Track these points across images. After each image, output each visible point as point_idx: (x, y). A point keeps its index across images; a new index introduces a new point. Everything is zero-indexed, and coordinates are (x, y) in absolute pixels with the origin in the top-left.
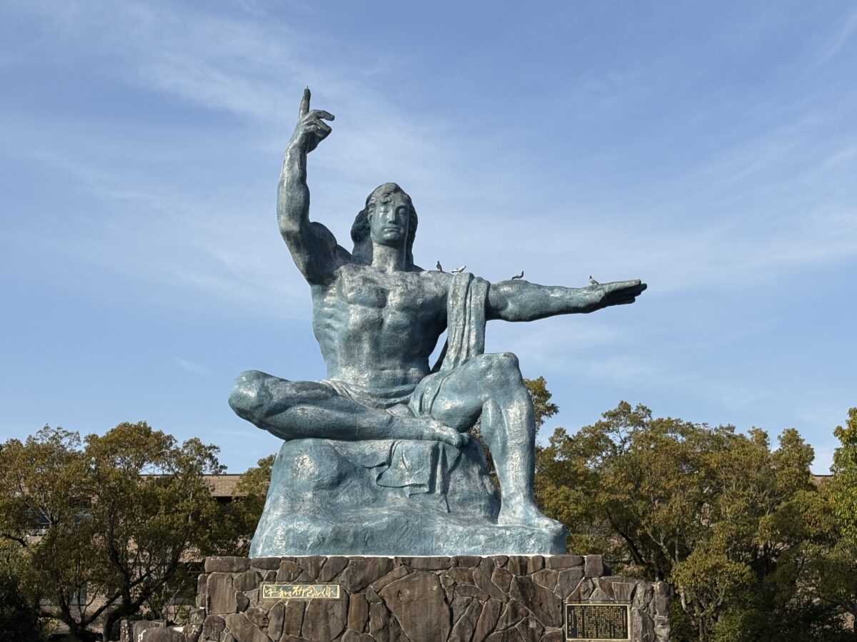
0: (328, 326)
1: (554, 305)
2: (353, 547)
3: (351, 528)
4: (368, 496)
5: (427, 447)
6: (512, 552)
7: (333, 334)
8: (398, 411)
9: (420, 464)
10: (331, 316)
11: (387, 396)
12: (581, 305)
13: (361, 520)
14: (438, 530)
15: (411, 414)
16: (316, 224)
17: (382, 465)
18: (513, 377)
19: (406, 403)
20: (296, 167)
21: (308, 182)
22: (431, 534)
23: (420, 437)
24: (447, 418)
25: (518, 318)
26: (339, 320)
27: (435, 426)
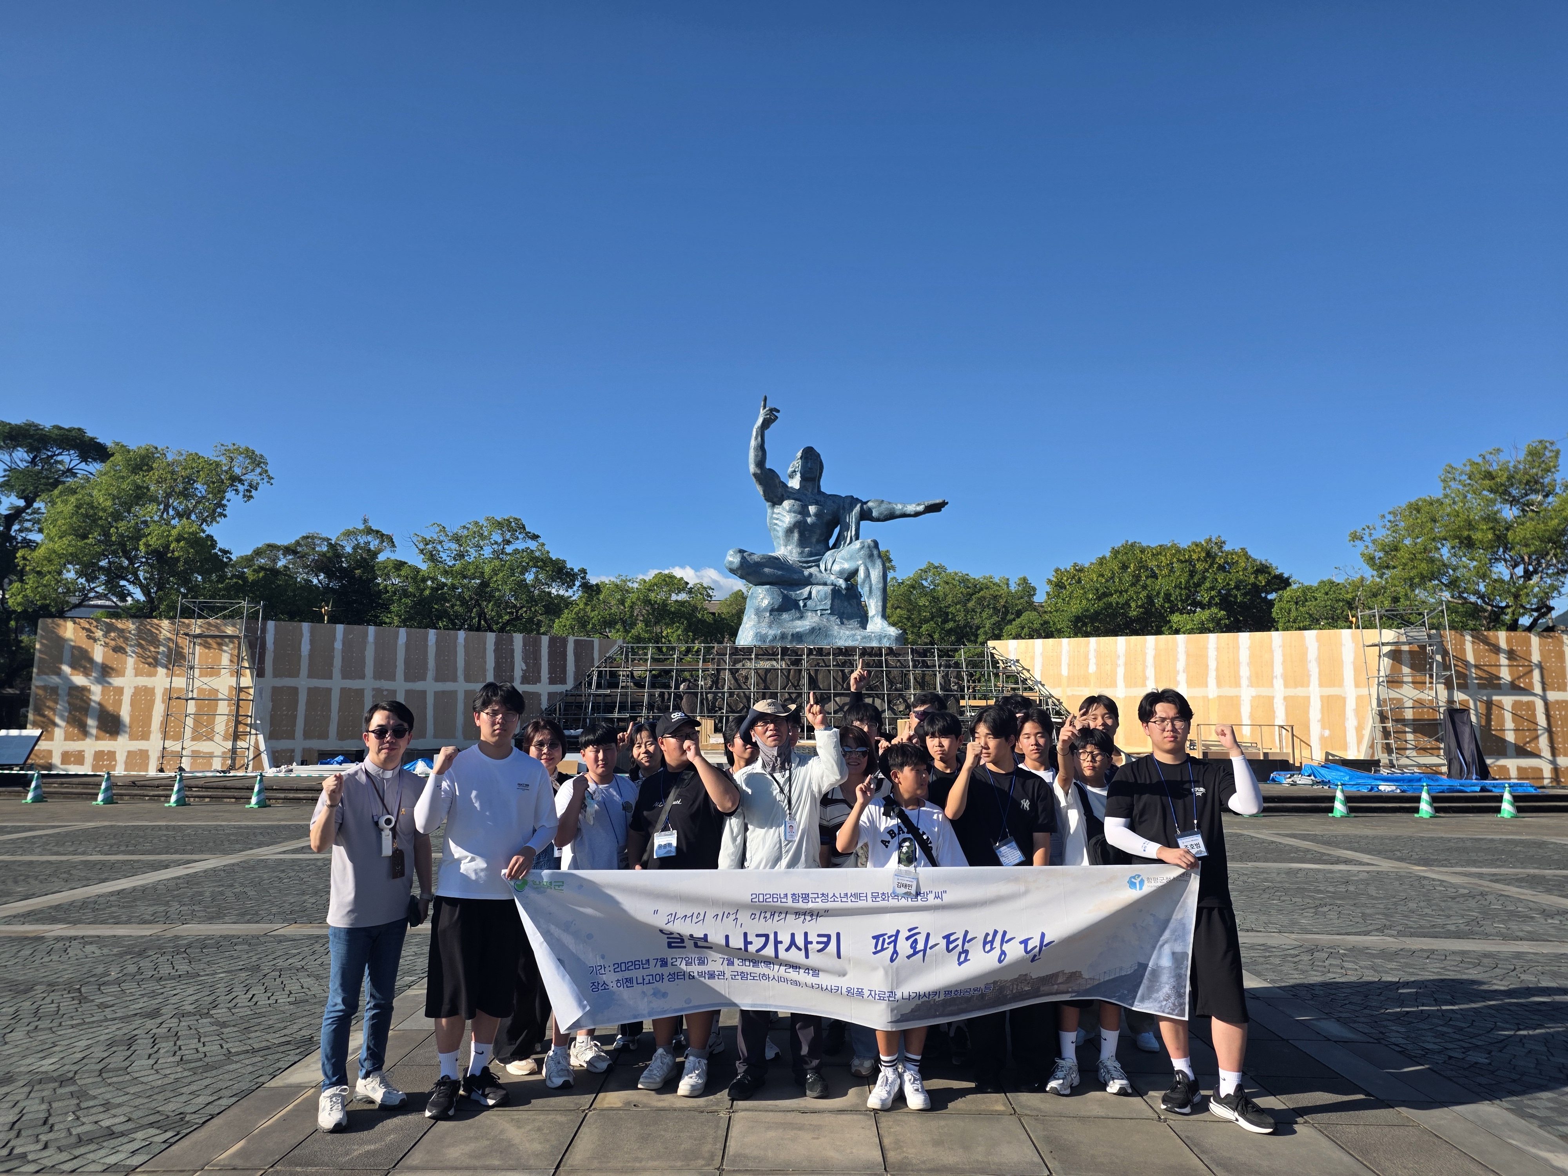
0: (776, 524)
1: (898, 513)
2: (791, 642)
3: (790, 631)
4: (798, 615)
5: (828, 589)
6: (875, 644)
7: (778, 528)
8: (813, 570)
9: (826, 598)
10: (777, 519)
11: (807, 562)
12: (912, 513)
13: (796, 627)
14: (836, 633)
15: (820, 571)
16: (770, 470)
17: (805, 599)
18: (875, 552)
19: (818, 566)
20: (759, 438)
21: (766, 446)
22: (832, 635)
23: (825, 584)
24: (840, 574)
25: (878, 520)
26: (781, 521)
27: (833, 577)
